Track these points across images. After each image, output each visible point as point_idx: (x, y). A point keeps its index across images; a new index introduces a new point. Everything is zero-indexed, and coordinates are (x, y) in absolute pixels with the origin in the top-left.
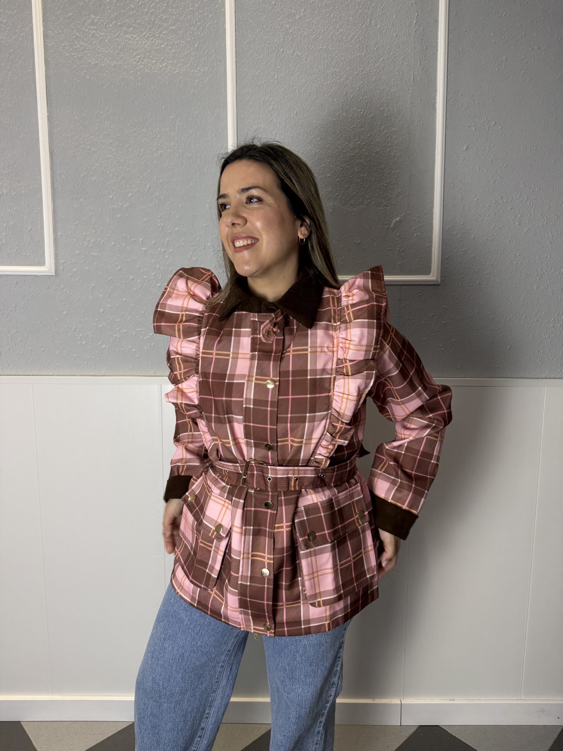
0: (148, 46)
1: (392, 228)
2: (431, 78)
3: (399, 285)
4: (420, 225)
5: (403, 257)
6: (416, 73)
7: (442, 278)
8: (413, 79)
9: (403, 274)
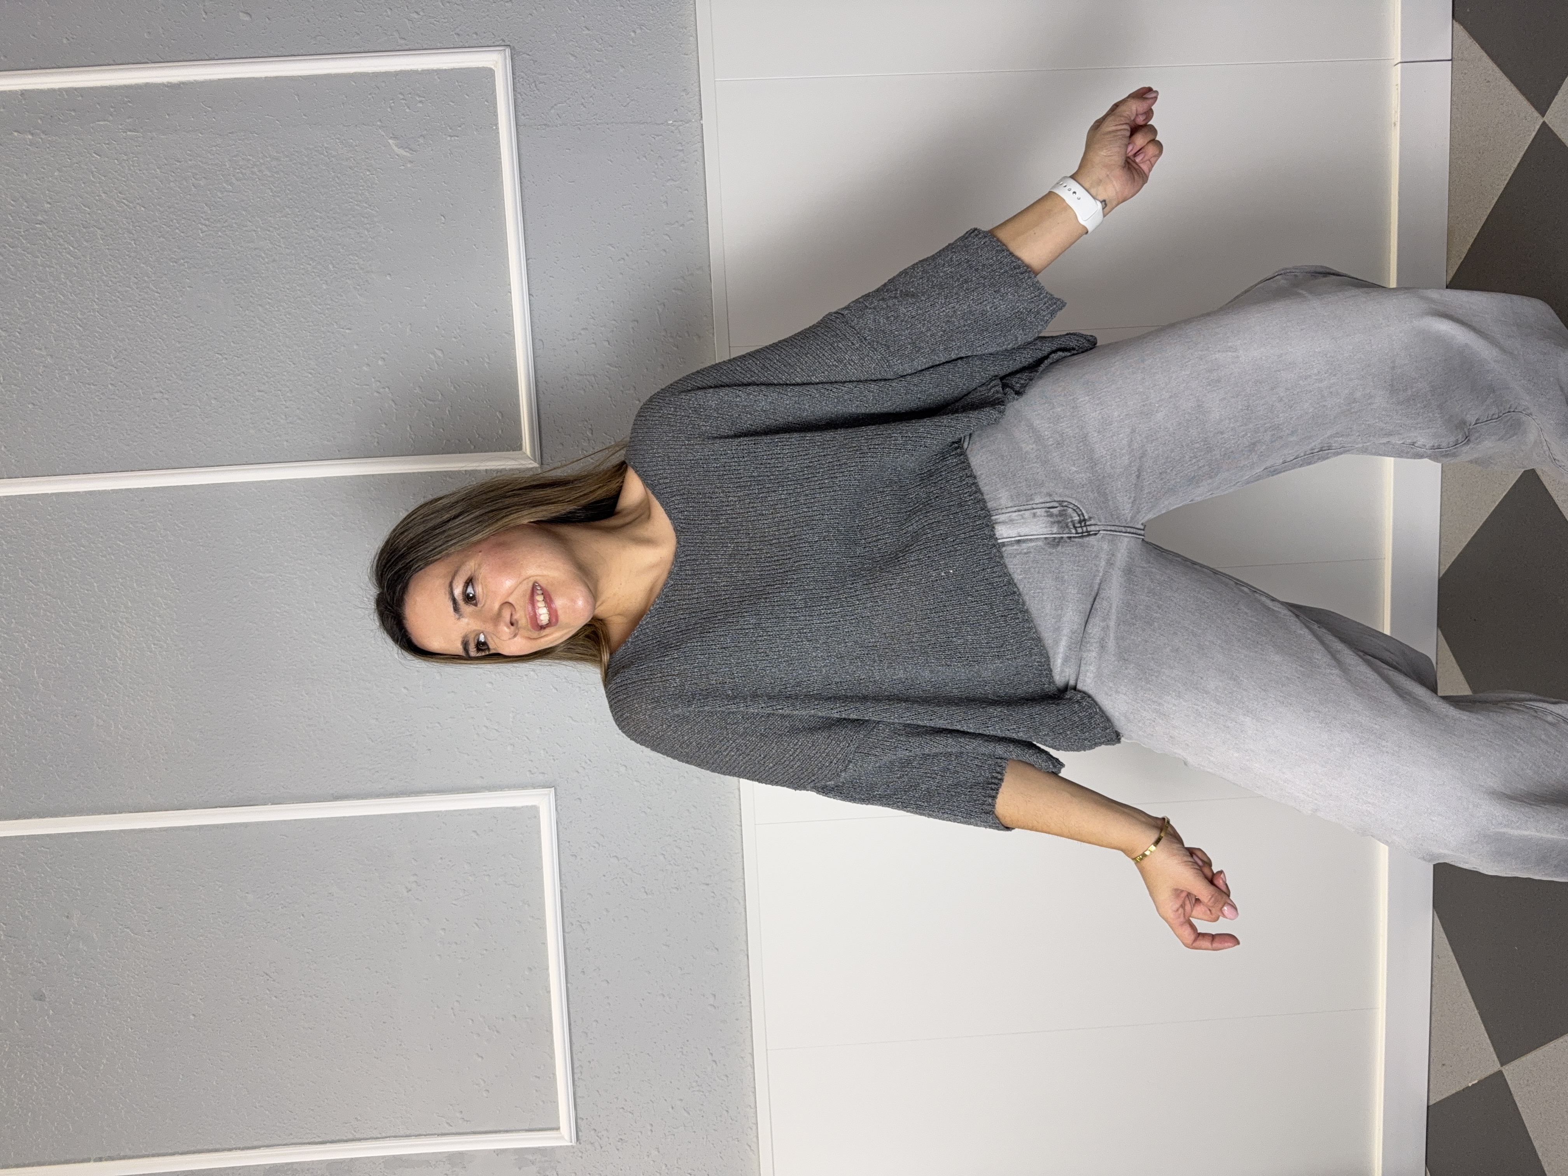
1: (411, 154)
2: (126, 97)
3: (517, 130)
4: (402, 97)
5: (463, 126)
6: (120, 127)
7: (498, 43)
8: (130, 131)
9: (496, 124)
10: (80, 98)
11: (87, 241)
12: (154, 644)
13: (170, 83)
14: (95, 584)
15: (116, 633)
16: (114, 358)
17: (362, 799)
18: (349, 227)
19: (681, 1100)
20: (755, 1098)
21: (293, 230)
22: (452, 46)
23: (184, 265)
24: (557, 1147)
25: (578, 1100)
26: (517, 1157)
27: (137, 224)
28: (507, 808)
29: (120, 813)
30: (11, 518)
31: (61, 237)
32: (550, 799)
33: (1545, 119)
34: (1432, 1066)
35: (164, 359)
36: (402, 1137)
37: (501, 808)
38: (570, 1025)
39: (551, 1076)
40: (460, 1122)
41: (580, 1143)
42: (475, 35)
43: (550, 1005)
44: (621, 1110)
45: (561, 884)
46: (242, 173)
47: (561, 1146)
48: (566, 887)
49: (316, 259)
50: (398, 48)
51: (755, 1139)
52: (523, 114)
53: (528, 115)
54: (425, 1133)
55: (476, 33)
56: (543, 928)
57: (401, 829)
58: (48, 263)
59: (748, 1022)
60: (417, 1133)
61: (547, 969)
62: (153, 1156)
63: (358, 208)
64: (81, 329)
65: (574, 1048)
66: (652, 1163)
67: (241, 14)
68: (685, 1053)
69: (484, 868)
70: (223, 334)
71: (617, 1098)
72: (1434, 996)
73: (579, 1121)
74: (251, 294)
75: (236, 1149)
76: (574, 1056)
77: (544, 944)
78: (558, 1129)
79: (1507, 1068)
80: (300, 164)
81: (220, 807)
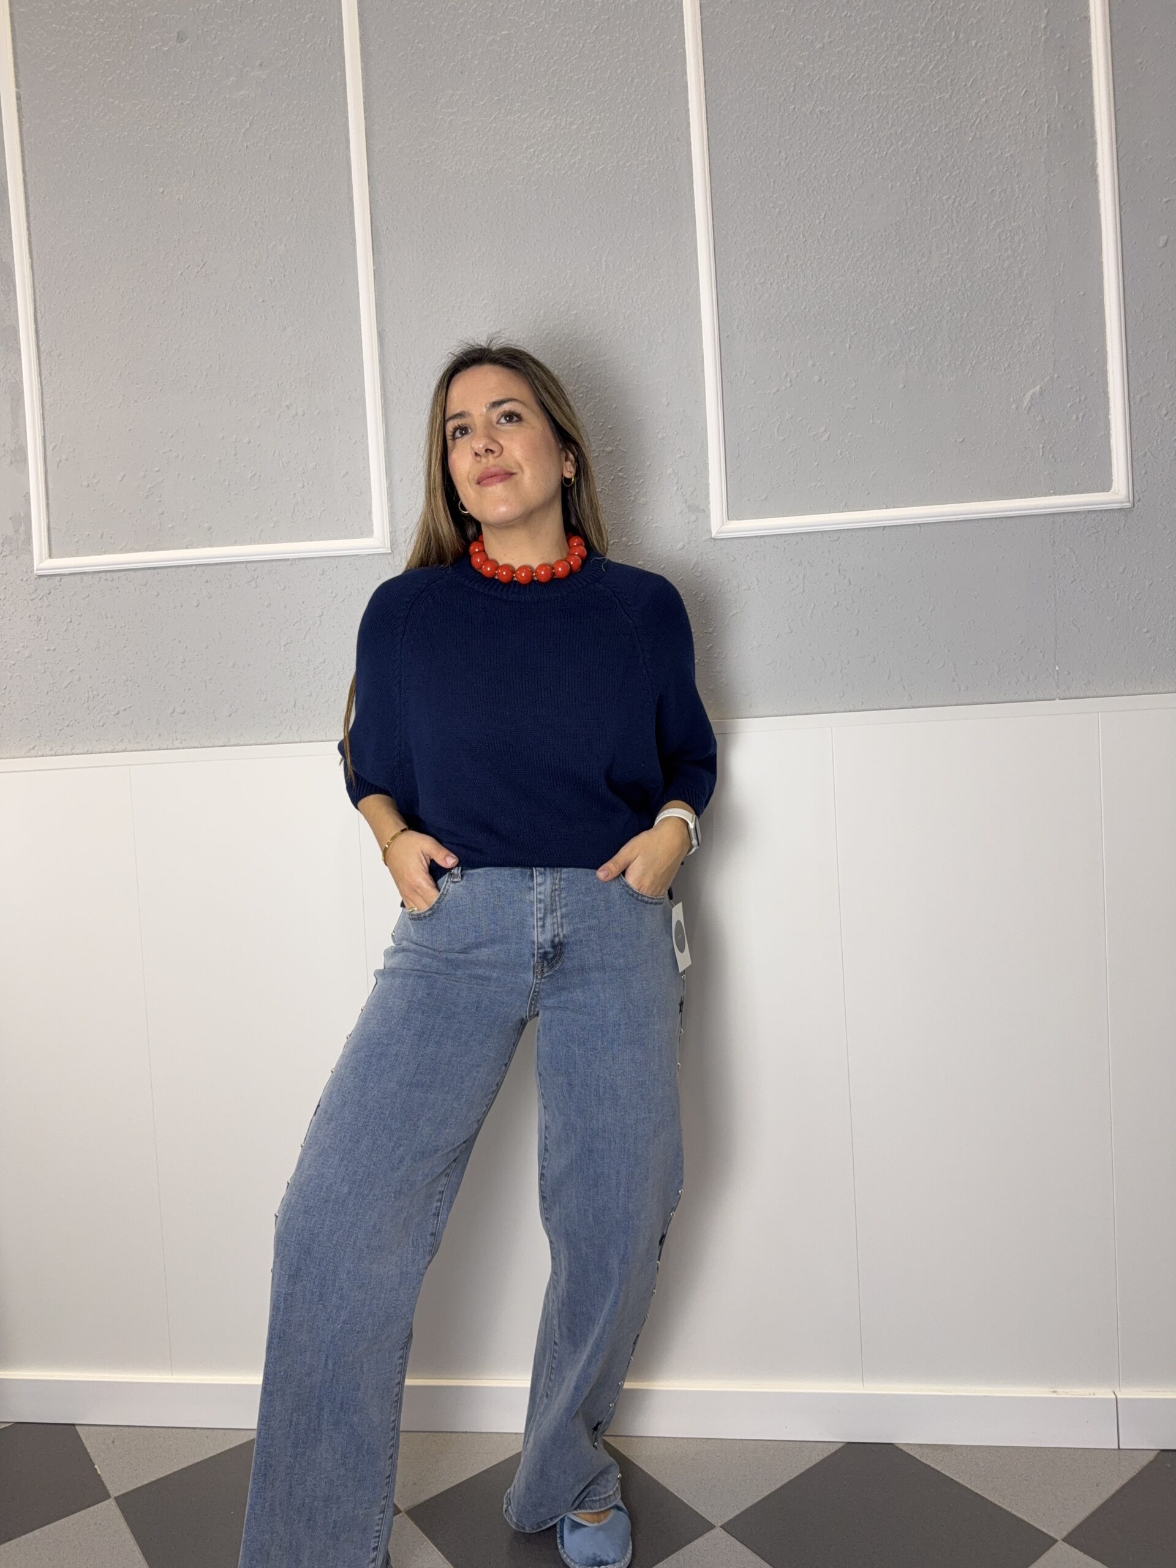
0: (549, 130)
1: (1026, 408)
2: (1083, 123)
3: (1050, 514)
4: (1083, 398)
5: (1053, 461)
6: (1053, 116)
7: (1136, 495)
8: (1048, 128)
9: (1055, 494)
10: (1081, 76)
11: (938, 82)
12: (534, 152)
13: (1096, 167)
14: (594, 92)
15: (546, 113)
16: (821, 112)
17: (380, 360)
18: (952, 346)
19: (80, 679)
20: (81, 754)
21: (949, 290)
22: (1133, 449)
23: (914, 180)
24: (32, 556)
25: (79, 577)
26: (22, 515)
27: (955, 133)
28: (371, 506)
29: (366, 118)
30: (661, 8)
31: (942, 57)
32: (381, 548)
33: (1060, 1541)
34: (115, 1428)
35: (819, 161)
36: (42, 400)
37: (371, 499)
38: (154, 568)
39: (103, 550)
40: (58, 459)
41: (36, 579)
42: (1144, 472)
43: (174, 549)
44: (69, 620)
45: (295, 559)
46: (1006, 238)
47: (33, 560)
48: (292, 564)
49: (921, 314)
50: (1132, 395)
51: (40, 753)
52: (1065, 520)
53: (1064, 525)
54: (46, 423)
55: (1146, 473)
56: (252, 542)
57: (349, 399)
58: (915, 45)
59: (158, 747)
60: (46, 416)
61: (210, 546)
62: (22, 151)
63: (971, 354)
64: (851, 77)
65: (131, 573)
66: (17, 650)
67: (1165, 237)
68: (126, 683)
69: (311, 483)
70: (845, 218)
71: (81, 616)
72: (184, 1430)
73: (58, 578)
74: (885, 249)
75: (29, 234)
76: (124, 573)
77: (235, 543)
78: (50, 556)
79: (113, 1503)
80: (1015, 297)
81: (371, 218)
